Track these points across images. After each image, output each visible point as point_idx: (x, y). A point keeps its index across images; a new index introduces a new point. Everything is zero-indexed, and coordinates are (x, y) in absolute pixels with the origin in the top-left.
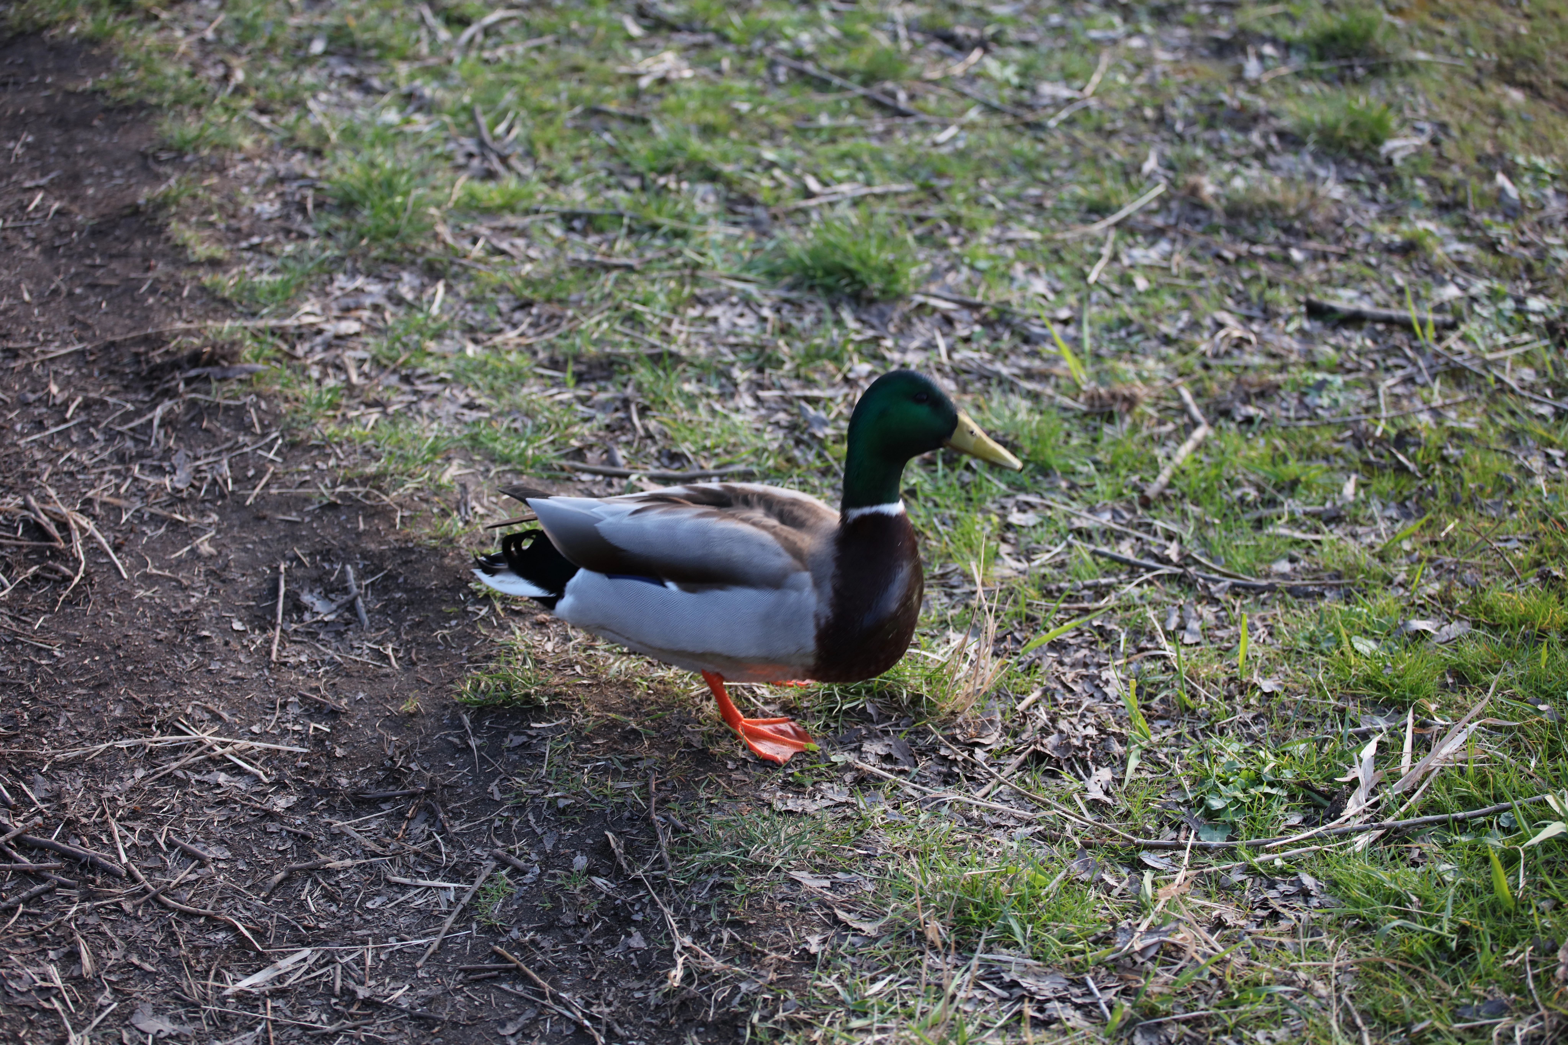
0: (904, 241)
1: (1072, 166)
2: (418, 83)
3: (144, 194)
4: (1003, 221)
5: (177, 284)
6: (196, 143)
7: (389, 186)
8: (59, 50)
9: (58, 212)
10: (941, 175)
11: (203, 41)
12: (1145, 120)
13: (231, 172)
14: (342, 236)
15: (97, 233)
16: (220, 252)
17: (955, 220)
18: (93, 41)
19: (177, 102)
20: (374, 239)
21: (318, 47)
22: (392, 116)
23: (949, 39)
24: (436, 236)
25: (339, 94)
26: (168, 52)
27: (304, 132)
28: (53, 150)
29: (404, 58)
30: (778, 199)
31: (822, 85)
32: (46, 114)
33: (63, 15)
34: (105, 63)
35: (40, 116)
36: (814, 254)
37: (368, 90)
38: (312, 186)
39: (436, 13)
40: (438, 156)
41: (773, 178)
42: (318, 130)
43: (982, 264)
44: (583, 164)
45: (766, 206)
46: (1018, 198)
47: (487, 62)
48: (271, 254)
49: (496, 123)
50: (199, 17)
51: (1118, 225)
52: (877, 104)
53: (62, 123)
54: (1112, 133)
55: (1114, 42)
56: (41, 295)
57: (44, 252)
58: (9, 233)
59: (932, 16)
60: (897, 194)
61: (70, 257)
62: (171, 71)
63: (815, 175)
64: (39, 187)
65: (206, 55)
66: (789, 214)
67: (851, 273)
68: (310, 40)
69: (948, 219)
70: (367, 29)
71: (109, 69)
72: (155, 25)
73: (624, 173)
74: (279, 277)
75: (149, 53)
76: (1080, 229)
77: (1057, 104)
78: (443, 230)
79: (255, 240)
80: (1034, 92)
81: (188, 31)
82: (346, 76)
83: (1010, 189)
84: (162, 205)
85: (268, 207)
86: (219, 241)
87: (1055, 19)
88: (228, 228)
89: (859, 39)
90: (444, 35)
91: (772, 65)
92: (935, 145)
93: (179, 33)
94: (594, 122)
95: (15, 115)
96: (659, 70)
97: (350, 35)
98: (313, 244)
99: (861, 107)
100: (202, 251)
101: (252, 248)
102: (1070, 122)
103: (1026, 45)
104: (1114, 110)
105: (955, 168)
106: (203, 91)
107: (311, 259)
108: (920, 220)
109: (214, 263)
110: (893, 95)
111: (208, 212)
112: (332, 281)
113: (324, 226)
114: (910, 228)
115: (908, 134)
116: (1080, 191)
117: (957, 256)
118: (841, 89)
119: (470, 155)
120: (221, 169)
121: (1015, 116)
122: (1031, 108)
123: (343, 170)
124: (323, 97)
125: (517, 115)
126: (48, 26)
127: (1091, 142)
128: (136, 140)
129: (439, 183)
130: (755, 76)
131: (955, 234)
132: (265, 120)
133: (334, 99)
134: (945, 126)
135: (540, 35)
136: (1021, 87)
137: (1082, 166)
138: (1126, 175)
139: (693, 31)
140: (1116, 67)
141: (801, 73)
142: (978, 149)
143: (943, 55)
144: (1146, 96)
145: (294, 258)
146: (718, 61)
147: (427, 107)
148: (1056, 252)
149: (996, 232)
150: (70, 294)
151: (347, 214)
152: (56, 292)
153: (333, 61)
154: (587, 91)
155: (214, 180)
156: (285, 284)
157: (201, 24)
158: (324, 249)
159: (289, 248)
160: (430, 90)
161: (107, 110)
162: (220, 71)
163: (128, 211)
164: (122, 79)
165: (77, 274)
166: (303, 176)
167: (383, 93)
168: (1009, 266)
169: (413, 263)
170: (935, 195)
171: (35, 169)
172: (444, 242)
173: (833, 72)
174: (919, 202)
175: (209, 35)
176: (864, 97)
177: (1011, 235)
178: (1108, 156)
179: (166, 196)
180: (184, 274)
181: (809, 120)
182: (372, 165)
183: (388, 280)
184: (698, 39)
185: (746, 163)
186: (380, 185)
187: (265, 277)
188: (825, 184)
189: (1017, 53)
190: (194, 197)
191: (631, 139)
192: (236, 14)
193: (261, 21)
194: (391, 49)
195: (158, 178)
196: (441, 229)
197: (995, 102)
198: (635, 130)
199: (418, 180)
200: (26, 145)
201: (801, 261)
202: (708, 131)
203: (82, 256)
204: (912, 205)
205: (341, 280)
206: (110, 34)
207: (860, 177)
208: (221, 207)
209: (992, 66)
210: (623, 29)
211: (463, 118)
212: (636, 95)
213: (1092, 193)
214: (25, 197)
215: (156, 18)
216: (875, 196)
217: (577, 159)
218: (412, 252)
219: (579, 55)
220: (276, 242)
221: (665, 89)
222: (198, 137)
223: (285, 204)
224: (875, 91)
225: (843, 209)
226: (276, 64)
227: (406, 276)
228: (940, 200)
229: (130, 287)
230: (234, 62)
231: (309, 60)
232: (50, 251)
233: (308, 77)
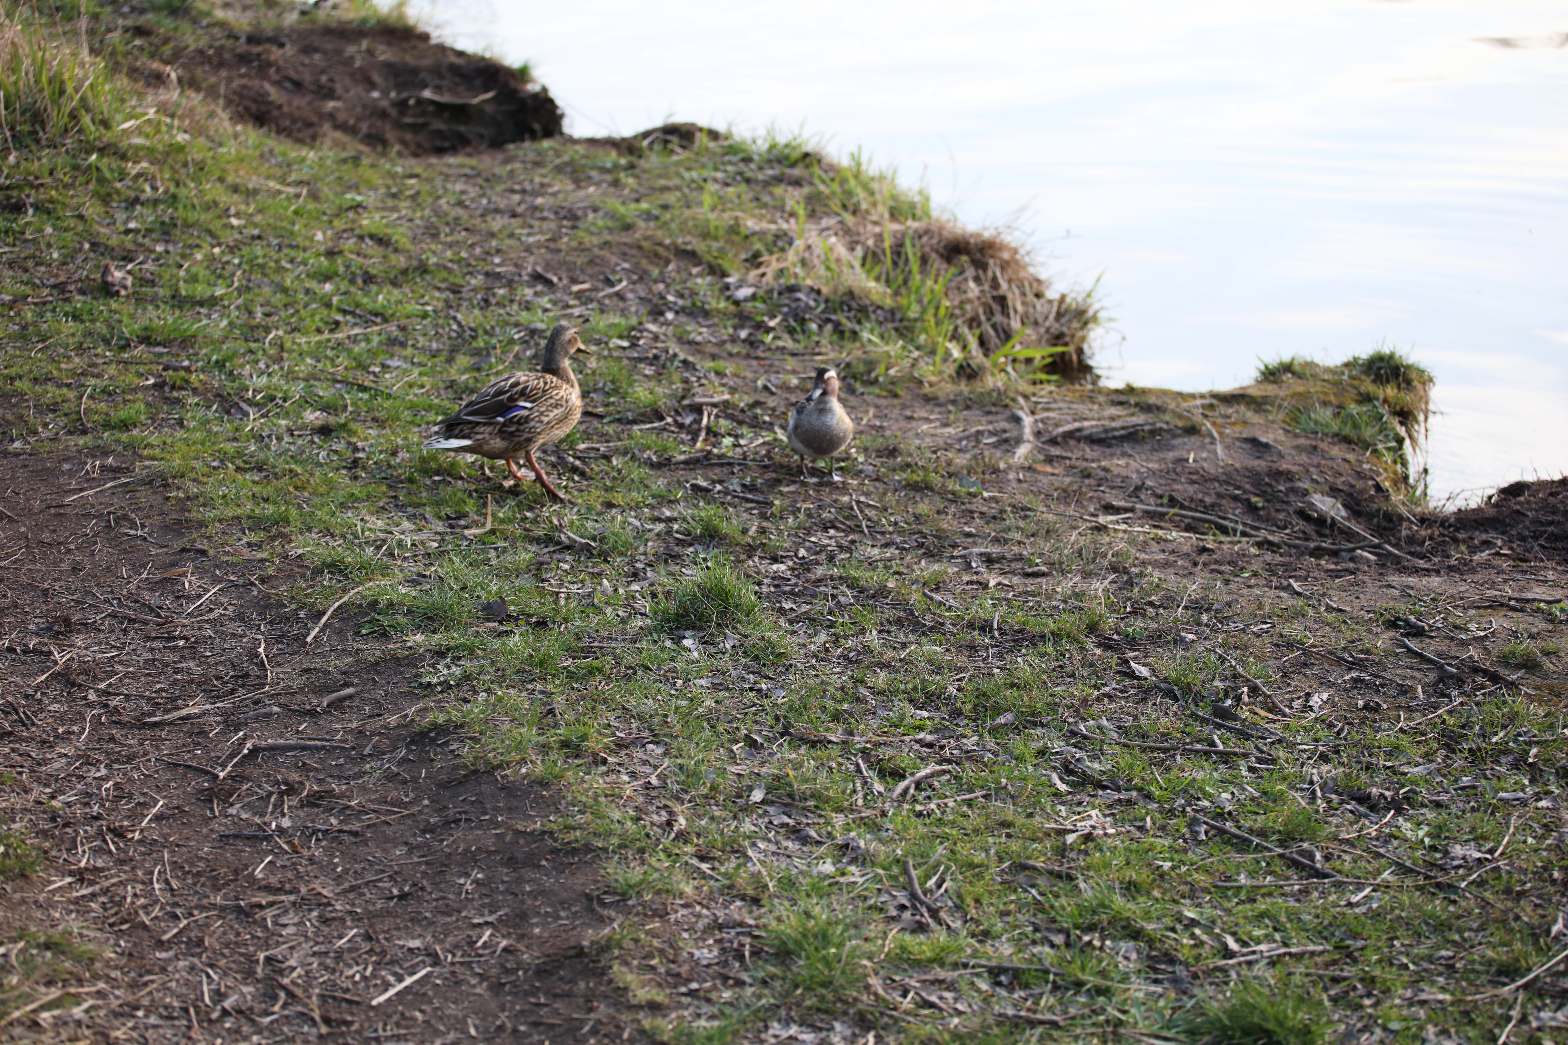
0: (1320, 1003)
1: (1481, 928)
2: (853, 834)
3: (589, 936)
4: (1415, 983)
5: (618, 1027)
6: (639, 888)
7: (824, 938)
8: (509, 789)
9: (505, 950)
10: (1356, 936)
11: (648, 786)
12: (1554, 882)
13: (672, 917)
14: (777, 984)
15: (542, 972)
16: (660, 997)
17: (1370, 981)
18: (543, 783)
19: (622, 846)
20: (808, 989)
21: (757, 796)
22: (828, 867)
23: (1363, 799)
24: (867, 987)
25: (777, 843)
26: (613, 796)
27: (742, 879)
28: (502, 888)
29: (839, 810)
30: (1198, 958)
31: (1242, 844)
32: (497, 852)
33: (515, 756)
34: (553, 805)
35: (489, 853)
36: (1232, 1014)
37: (805, 840)
38: (750, 934)
39: (871, 767)
40: (870, 908)
41: (1193, 936)
42: (756, 877)
43: (1395, 1026)
44: (1010, 919)
45: (1187, 965)
46: (1430, 959)
47: (919, 815)
48: (708, 1000)
49: (928, 877)
50: (645, 763)
51: (1525, 987)
52: (1296, 864)
53: (511, 862)
54: (1521, 895)
55: (1524, 803)
56: (487, 1030)
57: (490, 988)
58: (457, 968)
59: (1348, 776)
60: (1313, 954)
61: (515, 994)
62: (617, 815)
63: (1234, 934)
64: (487, 923)
65: (650, 799)
66: (1208, 973)
67: (1268, 1033)
68: (751, 789)
69: (1362, 980)
70: (806, 781)
71: (558, 811)
72: (604, 768)
73: (1049, 930)
74: (716, 1023)
75: (596, 796)
76: (1490, 992)
77: (1467, 865)
78: (875, 982)
79: (694, 985)
80: (1446, 853)
81: (633, 775)
82: (783, 825)
83: (1421, 950)
84: (605, 947)
85: (707, 954)
86: (659, 985)
87: (1466, 780)
88: (668, 973)
89: (1278, 799)
90: (878, 787)
91: (1193, 823)
92: (1350, 904)
93: (626, 778)
94: (1021, 878)
95: (467, 851)
96: (1084, 826)
97: (790, 785)
98: (749, 991)
99: (1278, 866)
100: (643, 994)
101: (691, 993)
102: (1481, 883)
103: (1438, 805)
104: (1525, 872)
105: (1369, 929)
106: (648, 836)
107: (748, 1006)
108: (1335, 980)
109: (654, 1007)
110: (1311, 857)
111: (651, 956)
112: (766, 1028)
113: (761, 974)
114: (1325, 989)
115: (1324, 894)
116: (1490, 953)
117: (1370, 1016)
118: (1258, 848)
119: (902, 908)
120: (662, 914)
121: (1427, 877)
122: (1442, 868)
123: (779, 919)
124: (762, 845)
125: (948, 868)
126: (500, 766)
127: (1501, 904)
128: (581, 882)
129: (872, 935)
130: (1176, 834)
131: (1369, 995)
132: (704, 866)
133: (773, 848)
134: (1360, 887)
135: (970, 791)
136: (1433, 848)
137: (1492, 929)
138: (1535, 937)
139: (1118, 789)
140: (1525, 827)
141: (1222, 832)
142: (1393, 909)
143: (1358, 816)
144: (1553, 858)
145: (731, 1004)
146: (1143, 820)
147: (861, 859)
148: (1466, 1013)
149: (1409, 993)
150: (515, 1031)
151: (783, 963)
152: (501, 1028)
153: (771, 810)
154: (1015, 846)
155: (655, 925)
156: (722, 1030)
157: (647, 769)
158: (760, 997)
159: (727, 995)
160: (864, 841)
161: (555, 851)
162: (664, 816)
163: (572, 952)
164: (570, 821)
165: (522, 1012)
166: (741, 924)
167: (819, 843)
168: (1421, 1028)
169: (845, 1013)
170: (1350, 957)
171: (483, 906)
172: (876, 994)
173: (1251, 831)
174: (1334, 962)
175: (654, 781)
176: (1281, 856)
177: (1423, 996)
178: (1517, 918)
179: (610, 939)
180: (625, 1017)
181: (1229, 879)
182: (807, 914)
183: (820, 1029)
184: (1123, 796)
185: (1168, 921)
186: (815, 936)
187: (703, 1023)
188: (1244, 944)
189: (1429, 814)
190: (636, 941)
191: (1057, 896)
192: (679, 761)
193: (703, 768)
194: (828, 800)
195: (603, 921)
196: (873, 981)
197: (1408, 863)
198: (1061, 886)
199: (852, 932)
200: (476, 881)
201: (1220, 1020)
202: (1131, 889)
203: (527, 994)
204: (1327, 965)
205: (775, 1028)
206: (559, 777)
207: (1277, 936)
208: (661, 951)
209: (1406, 826)
210: (1051, 785)
211: (895, 870)
212: (1062, 851)
213: (1500, 955)
214: (473, 933)
215: (604, 762)
216: (1290, 954)
217: (1004, 914)
218: (845, 1002)
219: (1009, 811)
220: (715, 988)
221: (1091, 845)
222: (642, 882)
223: (723, 950)
224: (1292, 851)
225: (1260, 969)
226: (717, 812)
227: (838, 1026)
228: (1355, 961)
229: (573, 1028)
230: (677, 808)
231: (748, 809)
232: (497, 988)
233: (747, 827)
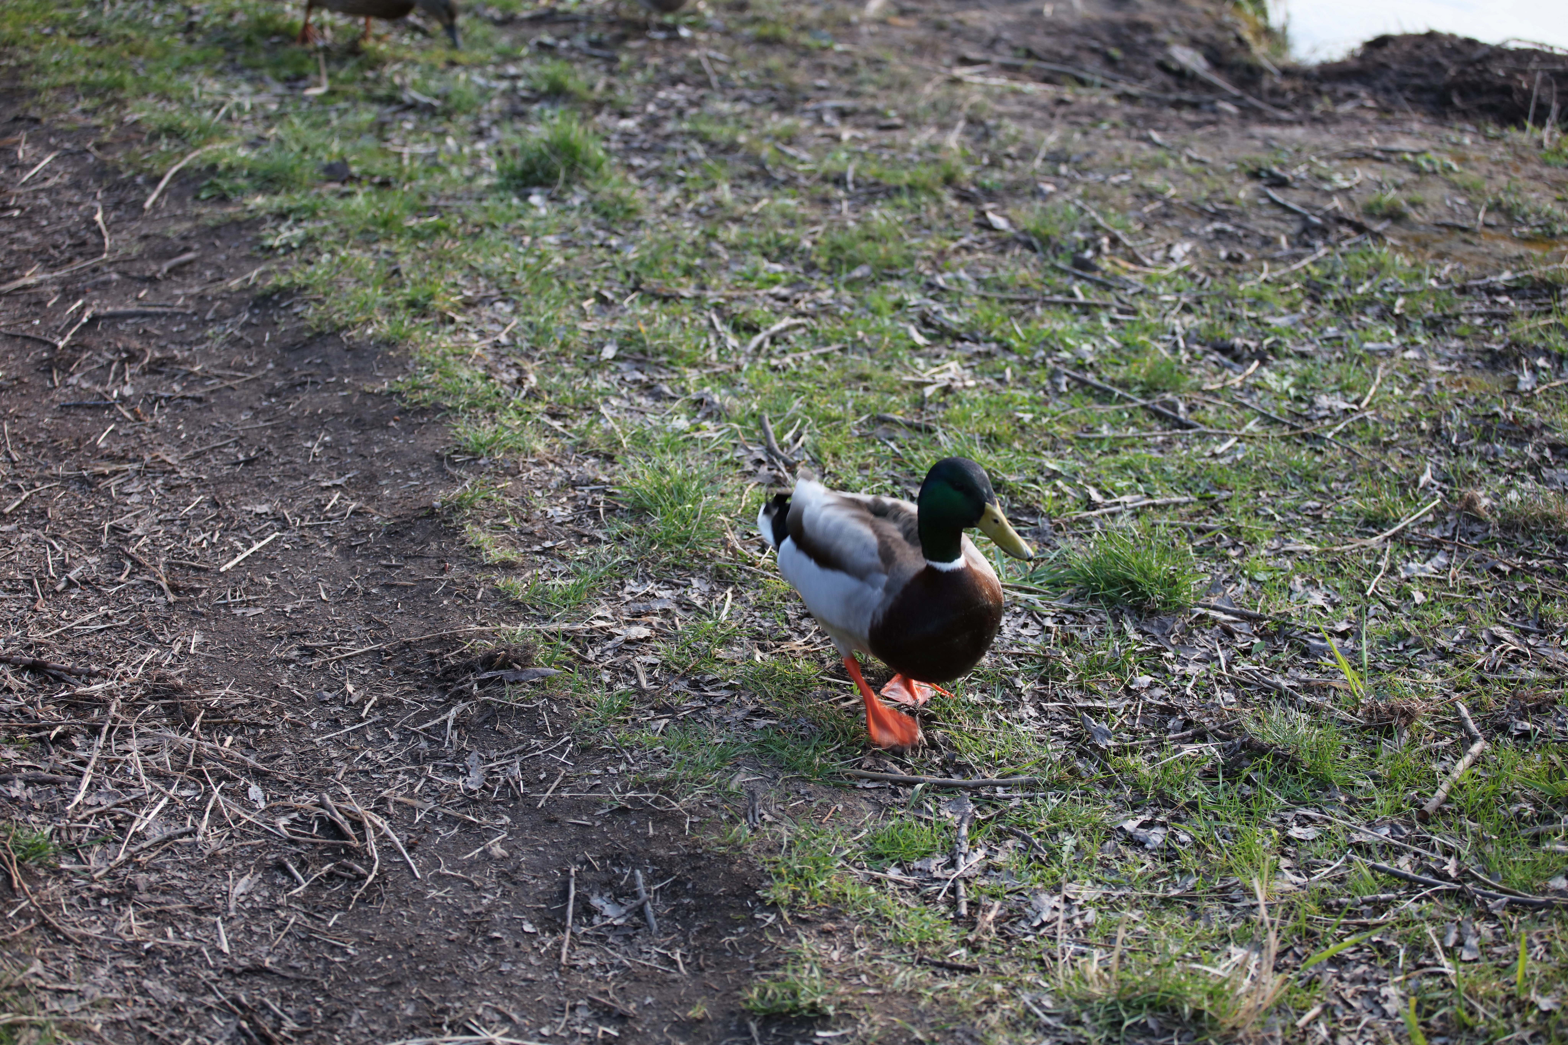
0: (1185, 554)
1: (1348, 479)
2: (707, 389)
3: (440, 497)
4: (1281, 534)
5: (471, 587)
6: (490, 447)
7: (680, 493)
8: (355, 351)
9: (354, 512)
10: (1220, 487)
11: (497, 344)
12: (1421, 432)
13: (525, 476)
14: (633, 541)
15: (392, 534)
16: (513, 556)
17: (1235, 532)
18: (390, 344)
19: (472, 405)
20: (664, 545)
21: (609, 352)
22: (682, 423)
23: (1227, 350)
24: (725, 542)
25: (630, 399)
26: (462, 355)
27: (595, 436)
28: (350, 450)
29: (693, 365)
30: (1060, 510)
31: (1104, 396)
32: (344, 414)
33: (360, 317)
34: (401, 365)
35: (336, 415)
36: (1096, 565)
37: (658, 396)
38: (604, 491)
39: (724, 321)
40: (726, 463)
41: (1055, 488)
42: (609, 434)
43: (1261, 577)
44: (869, 472)
45: (1049, 517)
46: (1296, 510)
47: (775, 369)
48: (563, 558)
49: (784, 431)
50: (494, 321)
51: (1394, 537)
52: (1159, 415)
53: (359, 424)
54: (1387, 445)
55: (1390, 354)
56: (338, 594)
57: (340, 551)
58: (306, 532)
59: (1211, 327)
60: (1177, 505)
61: (367, 557)
62: (466, 374)
63: (1096, 486)
64: (335, 486)
65: (500, 358)
66: (1071, 525)
67: (1133, 584)
68: (602, 345)
69: (1227, 530)
70: (659, 336)
71: (405, 371)
72: (451, 328)
73: (908, 483)
74: (571, 581)
75: (444, 356)
76: (1358, 542)
77: (1333, 416)
78: (733, 537)
79: (548, 544)
80: (1312, 404)
81: (482, 334)
82: (635, 381)
83: (1287, 501)
84: (457, 508)
85: (560, 512)
86: (513, 544)
87: (1331, 331)
88: (521, 532)
89: (1139, 350)
90: (732, 341)
91: (1054, 375)
92: (1214, 455)
93: (474, 337)
94: (880, 431)
95: (313, 414)
96: (943, 379)
97: (642, 340)
98: (604, 548)
99: (1141, 417)
100: (496, 553)
101: (545, 552)
102: (1347, 434)
103: (1303, 356)
104: (1392, 422)
105: (1234, 480)
106: (498, 394)
107: (603, 563)
108: (1200, 531)
109: (507, 566)
110: (1175, 408)
111: (503, 515)
112: (623, 585)
113: (615, 531)
114: (1190, 540)
115: (1187, 445)
116: (1357, 503)
117: (1236, 567)
118: (1121, 399)
119: (759, 462)
120: (514, 473)
121: (1292, 428)
122: (1308, 419)
123: (633, 476)
124: (614, 402)
125: (804, 422)
126: (345, 327)
127: (1368, 455)
128: (431, 442)
129: (728, 490)
130: (1037, 386)
131: (1235, 546)
132: (557, 424)
133: (626, 404)
134: (1224, 438)
135: (827, 344)
136: (1299, 399)
137: (1359, 479)
138: (1403, 487)
139: (977, 341)
140: (1393, 378)
141: (1083, 383)
142: (1258, 460)
143: (1222, 367)
144: (1421, 409)
145: (586, 562)
146: (1003, 372)
147: (716, 414)
148: (1334, 564)
149: (1275, 544)
150: (366, 594)
151: (638, 519)
152: (352, 591)
153: (623, 366)
154: (873, 399)
155: (508, 483)
156: (577, 588)
157: (496, 328)
158: (616, 554)
159: (582, 552)
160: (719, 396)
161: (403, 412)
162: (514, 374)
163: (423, 513)
164: (418, 381)
165: (373, 574)
166: (595, 482)
167: (673, 399)
168: (1288, 579)
169: (702, 569)
170: (1216, 508)
171: (331, 469)
172: (733, 549)
173: (1113, 382)
174: (1199, 513)
175: (503, 339)
176: (1144, 407)
177: (1290, 547)
178: (1385, 468)
179: (461, 499)
180: (478, 577)
181: (1090, 430)
182: (663, 470)
183: (678, 586)
184: (982, 348)
185: (1029, 473)
186: (671, 492)
187: (558, 581)
188: (1108, 495)
189: (1295, 365)
190: (488, 500)
191: (916, 449)
192: (529, 318)
193: (553, 325)
194: (681, 355)
195: (453, 480)
196: (730, 535)
197: (1273, 414)
198: (920, 439)
199: (708, 487)
200: (324, 445)
201: (1084, 572)
202: (991, 441)
203: (377, 556)
204: (1191, 517)
205: (632, 585)
206: (406, 337)
207: (1141, 487)
208: (514, 510)
209: (1270, 377)
210: (909, 338)
211: (751, 425)
212: (920, 404)
213: (1368, 505)
214: (322, 497)
215: (452, 321)
216: (1154, 506)
217: (863, 467)
218: (702, 558)
219: (866, 364)
220: (569, 546)
221: (950, 397)
222: (492, 441)
223: (577, 508)
224: (1155, 402)
225: (1124, 521)
226: (568, 369)
227: (695, 582)
228: (1220, 512)
229: (426, 589)
230: (528, 366)
231: (600, 366)
232: (347, 551)
233: (599, 383)
